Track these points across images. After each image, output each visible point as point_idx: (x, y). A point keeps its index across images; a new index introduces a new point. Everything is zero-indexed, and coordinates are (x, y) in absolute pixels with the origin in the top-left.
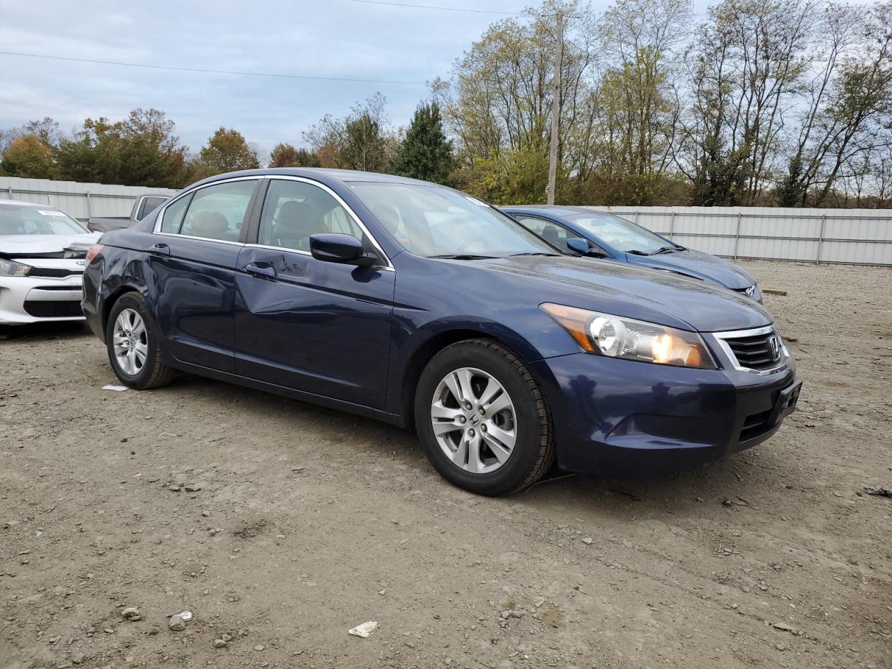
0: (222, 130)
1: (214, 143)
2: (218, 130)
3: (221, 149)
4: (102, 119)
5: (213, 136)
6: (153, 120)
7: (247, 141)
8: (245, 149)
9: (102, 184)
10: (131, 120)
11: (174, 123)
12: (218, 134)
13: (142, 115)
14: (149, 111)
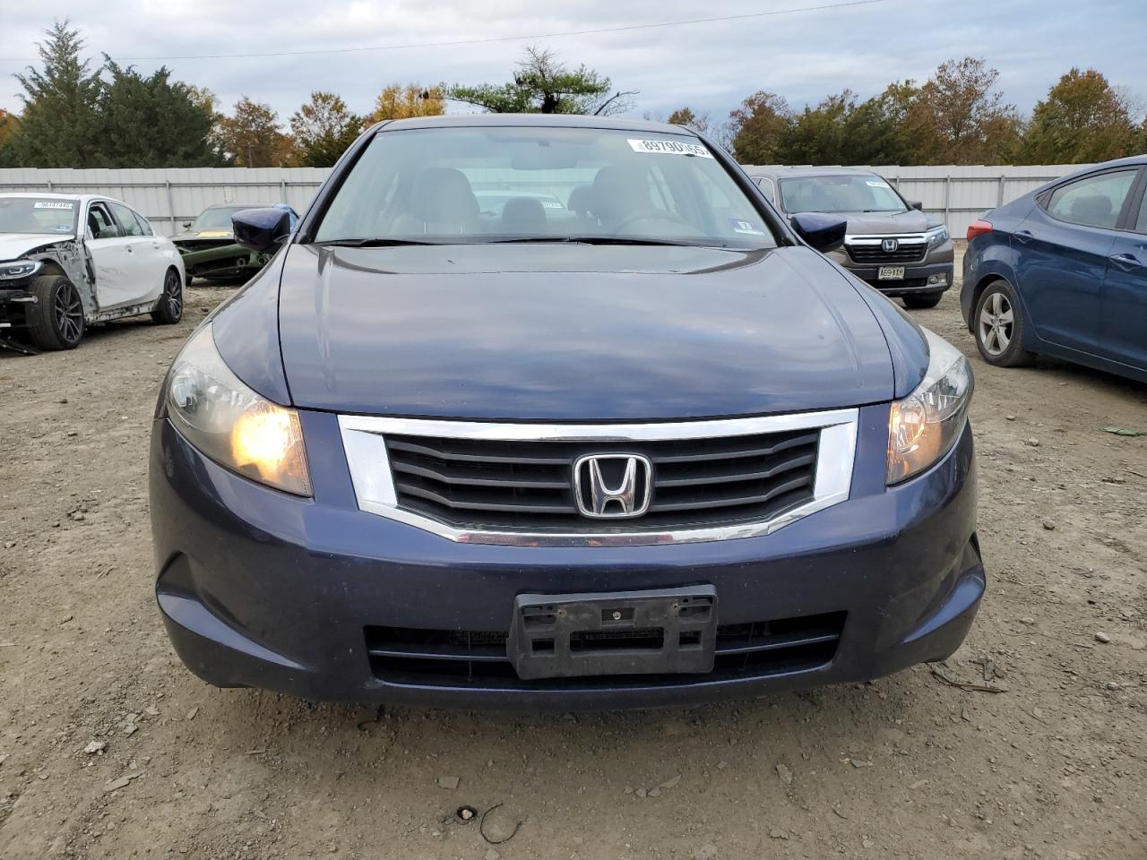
0: (1074, 72)
1: (1057, 93)
2: (1067, 72)
3: (1067, 102)
4: (907, 82)
5: (1057, 82)
6: (967, 73)
7: (1111, 84)
8: (1109, 97)
9: (901, 165)
10: (938, 77)
11: (997, 74)
12: (1065, 79)
13: (953, 69)
14: (963, 62)
